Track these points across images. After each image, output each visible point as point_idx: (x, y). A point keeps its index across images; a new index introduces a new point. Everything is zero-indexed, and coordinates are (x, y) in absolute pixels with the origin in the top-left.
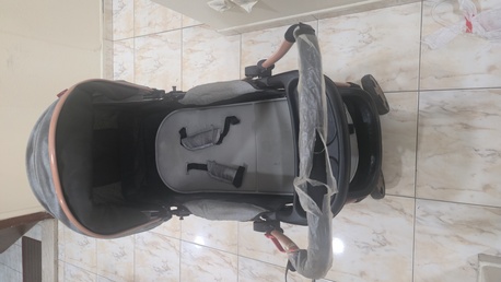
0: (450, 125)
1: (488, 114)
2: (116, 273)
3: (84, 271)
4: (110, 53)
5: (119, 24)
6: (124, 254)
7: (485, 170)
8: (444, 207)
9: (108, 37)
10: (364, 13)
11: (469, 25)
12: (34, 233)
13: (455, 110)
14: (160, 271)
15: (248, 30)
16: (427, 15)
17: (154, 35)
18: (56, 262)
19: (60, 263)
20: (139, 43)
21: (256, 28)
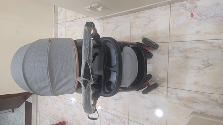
0: (181, 57)
1: (196, 52)
2: (57, 116)
3: (47, 115)
4: (57, 28)
5: (61, 17)
6: (60, 109)
7: (195, 76)
8: (179, 92)
9: (56, 22)
10: (149, 10)
11: (192, 14)
12: (29, 100)
13: (183, 50)
14: (73, 116)
15: (106, 18)
16: (173, 10)
17: (72, 21)
18: (37, 112)
19: (38, 112)
20: (67, 24)
21: (108, 17)
